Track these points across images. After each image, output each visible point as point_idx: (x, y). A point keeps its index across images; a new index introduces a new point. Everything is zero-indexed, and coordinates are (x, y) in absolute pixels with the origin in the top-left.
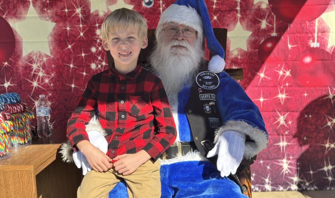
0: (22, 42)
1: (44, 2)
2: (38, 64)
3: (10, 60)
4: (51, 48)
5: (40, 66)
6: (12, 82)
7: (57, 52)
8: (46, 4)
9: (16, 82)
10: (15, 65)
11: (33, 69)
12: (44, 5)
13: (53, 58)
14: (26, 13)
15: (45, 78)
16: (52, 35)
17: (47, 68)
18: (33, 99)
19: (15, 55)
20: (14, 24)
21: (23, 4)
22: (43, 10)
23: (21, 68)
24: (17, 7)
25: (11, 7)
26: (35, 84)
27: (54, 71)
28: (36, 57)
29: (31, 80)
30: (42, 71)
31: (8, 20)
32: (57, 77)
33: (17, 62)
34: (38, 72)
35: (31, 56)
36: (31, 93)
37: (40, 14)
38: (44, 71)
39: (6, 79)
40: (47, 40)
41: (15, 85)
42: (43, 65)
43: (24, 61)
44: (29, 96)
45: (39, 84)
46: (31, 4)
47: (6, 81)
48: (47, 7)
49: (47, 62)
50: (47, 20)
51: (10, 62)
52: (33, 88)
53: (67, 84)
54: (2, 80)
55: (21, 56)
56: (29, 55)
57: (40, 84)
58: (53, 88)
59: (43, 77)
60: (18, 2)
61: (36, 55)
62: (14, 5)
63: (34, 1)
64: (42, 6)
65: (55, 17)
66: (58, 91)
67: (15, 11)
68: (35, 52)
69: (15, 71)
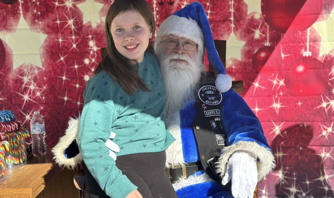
0: (13, 55)
1: (35, 13)
2: (30, 77)
4: (43, 60)
5: (31, 79)
6: (2, 96)
7: (49, 64)
8: (37, 16)
9: (6, 96)
10: (5, 78)
11: (24, 82)
12: (35, 16)
13: (45, 70)
14: (17, 25)
15: (37, 91)
16: (43, 48)
17: (39, 81)
18: (25, 113)
19: (5, 68)
20: (4, 36)
21: (14, 16)
22: (35, 21)
23: (11, 81)
24: (6, 18)
25: (1, 19)
26: (26, 97)
27: (46, 84)
28: (28, 69)
29: (22, 94)
30: (33, 84)
32: (49, 90)
33: (7, 75)
34: (29, 85)
35: (22, 68)
36: (22, 108)
37: (31, 25)
38: (35, 84)
40: (38, 52)
41: (6, 99)
42: (34, 78)
43: (14, 74)
44: (19, 110)
45: (30, 98)
46: (22, 16)
48: (38, 18)
49: (38, 74)
50: (38, 32)
52: (23, 102)
53: (59, 97)
55: (11, 69)
56: (20, 68)
57: (31, 97)
58: (45, 101)
59: (34, 90)
60: (8, 14)
61: (28, 67)
62: (4, 17)
63: (25, 12)
64: (33, 18)
65: (47, 29)
66: (50, 105)
67: (5, 23)
68: (26, 65)
69: (5, 84)
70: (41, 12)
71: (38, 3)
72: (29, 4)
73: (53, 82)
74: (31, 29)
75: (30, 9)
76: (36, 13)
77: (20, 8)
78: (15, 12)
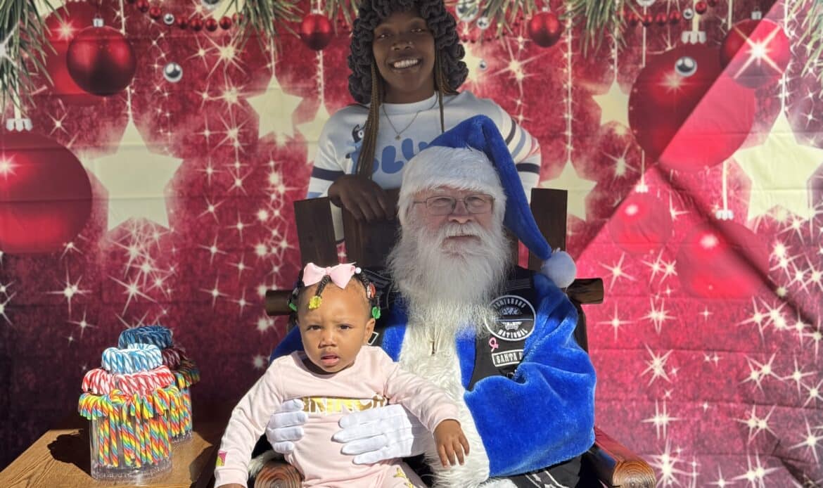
0: (107, 200)
1: (158, 115)
2: (142, 247)
3: (79, 239)
4: (172, 211)
5: (144, 250)
6: (81, 286)
7: (184, 220)
8: (162, 120)
9: (90, 286)
10: (90, 249)
11: (129, 257)
12: (159, 121)
13: (174, 233)
14: (119, 139)
15: (155, 275)
16: (173, 186)
17: (161, 255)
18: (127, 322)
19: (91, 227)
20: (90, 161)
21: (113, 121)
22: (158, 131)
23: (103, 255)
24: (98, 125)
25: (85, 126)
26: (133, 289)
27: (176, 261)
28: (138, 231)
29: (124, 281)
30: (149, 262)
31: (77, 153)
32: (181, 274)
33: (94, 243)
34: (141, 264)
35: (127, 229)
36: (122, 311)
37: (149, 140)
38: (153, 262)
39: (68, 279)
40: (162, 195)
41: (89, 291)
42: (151, 248)
43: (110, 240)
44: (117, 315)
45: (141, 290)
46: (131, 120)
47: (68, 284)
48: (164, 125)
49: (160, 241)
50: (165, 153)
51: (79, 244)
52: (127, 300)
53: (202, 290)
54: (61, 282)
55: (104, 231)
56: (121, 227)
57: (144, 288)
58: (172, 297)
59: (150, 275)
60: (101, 115)
61: (138, 226)
62: (92, 122)
63: (138, 113)
64: (154, 124)
65: (182, 147)
66: (181, 305)
67: (95, 133)
68: (135, 221)
69: (88, 260)
70: (171, 112)
71: (166, 94)
72: (148, 97)
73: (189, 258)
74: (148, 147)
75: (149, 107)
76: (162, 114)
77: (129, 103)
78: (117, 112)
